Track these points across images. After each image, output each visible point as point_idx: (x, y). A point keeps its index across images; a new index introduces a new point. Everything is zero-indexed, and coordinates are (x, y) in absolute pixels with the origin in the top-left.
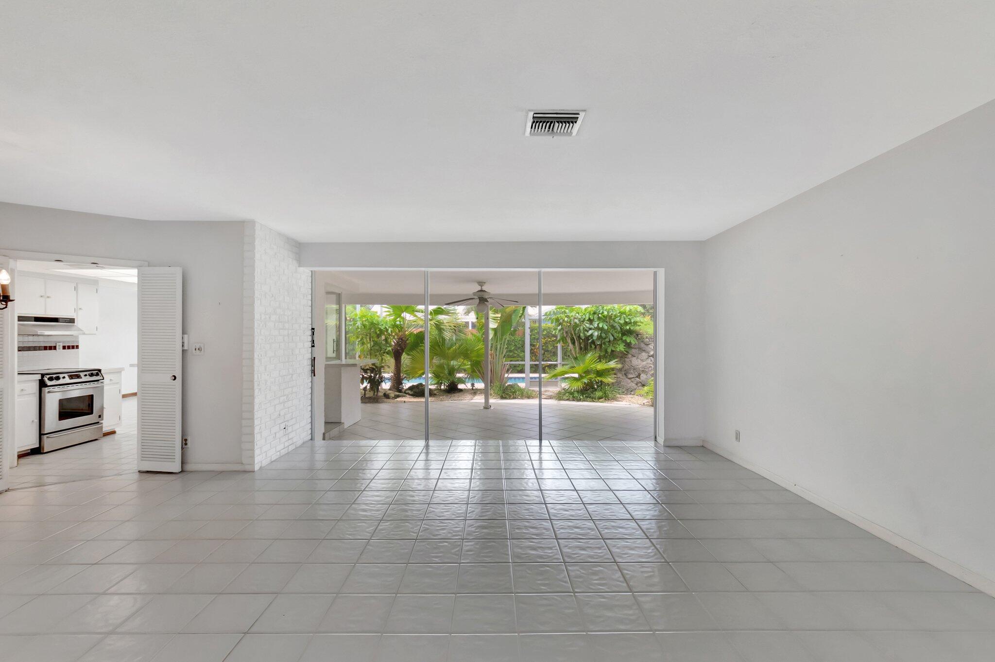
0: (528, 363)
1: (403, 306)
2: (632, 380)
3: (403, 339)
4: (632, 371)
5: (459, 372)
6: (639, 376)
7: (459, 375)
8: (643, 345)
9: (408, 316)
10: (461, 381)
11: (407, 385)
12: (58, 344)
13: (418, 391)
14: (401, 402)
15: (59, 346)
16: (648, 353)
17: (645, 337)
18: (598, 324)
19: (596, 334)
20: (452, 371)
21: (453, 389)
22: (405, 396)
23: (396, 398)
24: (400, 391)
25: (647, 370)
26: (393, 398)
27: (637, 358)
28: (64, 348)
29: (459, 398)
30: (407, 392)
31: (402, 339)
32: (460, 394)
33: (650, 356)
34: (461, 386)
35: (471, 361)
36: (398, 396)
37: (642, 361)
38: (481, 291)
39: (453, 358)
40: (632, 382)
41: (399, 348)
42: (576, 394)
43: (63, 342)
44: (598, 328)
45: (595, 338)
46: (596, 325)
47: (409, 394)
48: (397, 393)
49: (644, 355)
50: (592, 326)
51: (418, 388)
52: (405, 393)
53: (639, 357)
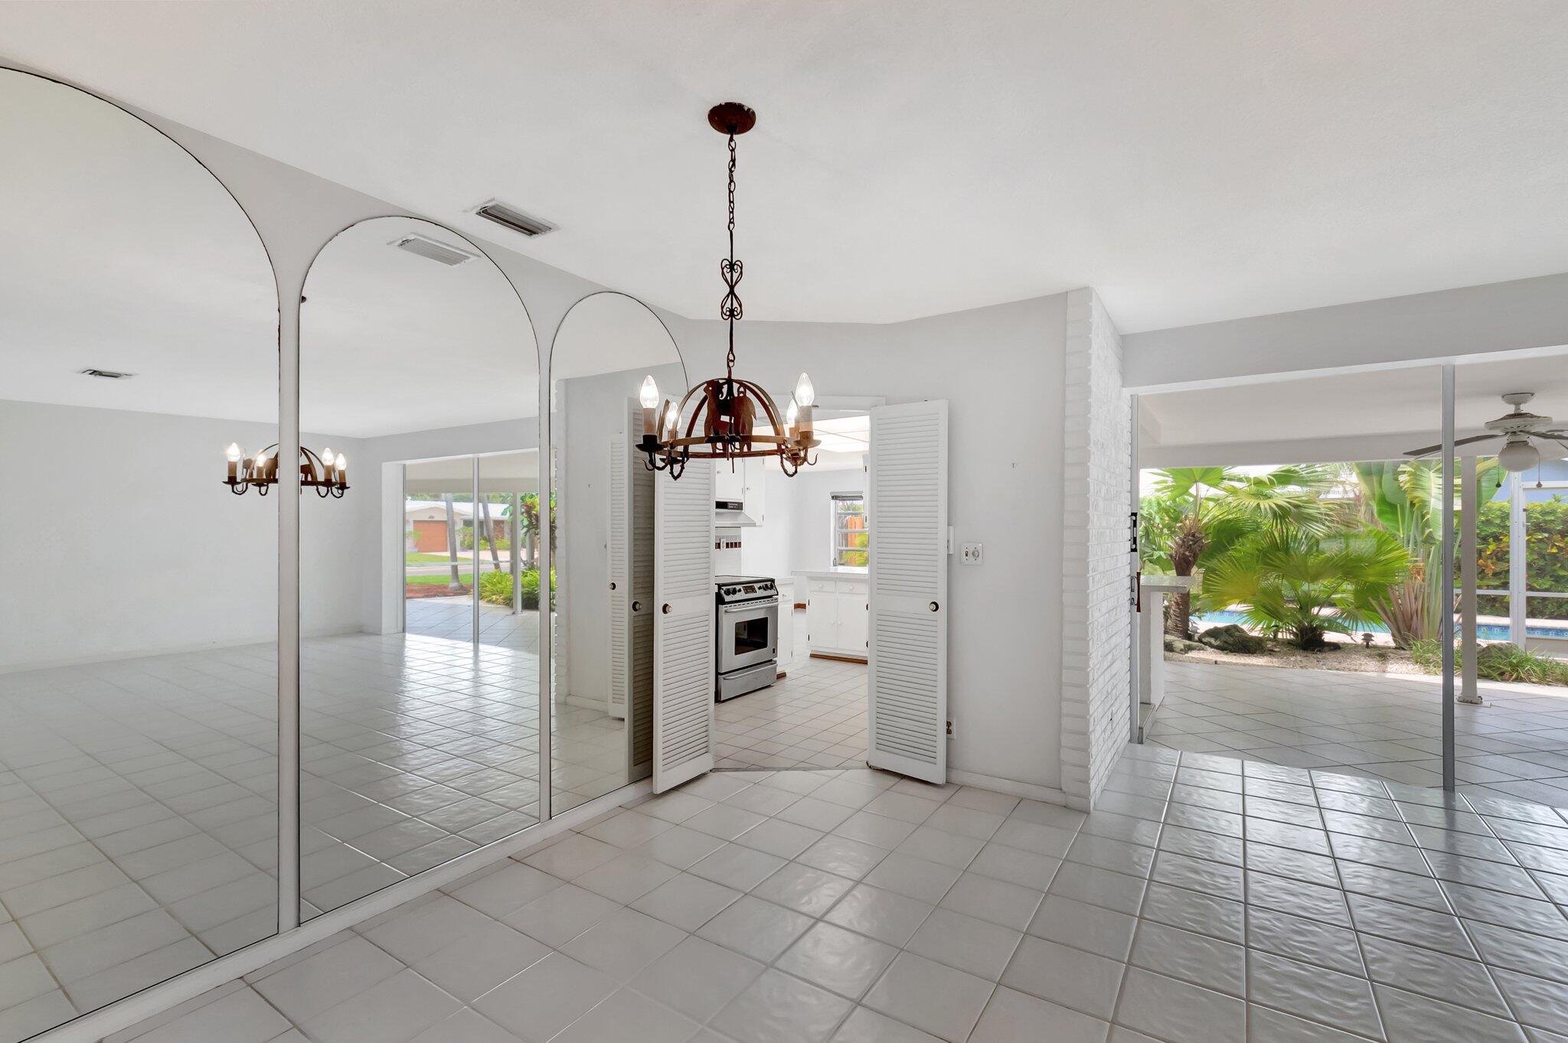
0: (1518, 592)
1: (1197, 469)
3: (1197, 535)
5: (1321, 605)
7: (1326, 612)
9: (1204, 490)
10: (1332, 625)
11: (1202, 624)
12: (722, 540)
13: (1233, 641)
14: (1199, 661)
15: (723, 543)
20: (1306, 604)
21: (1310, 642)
22: (1203, 649)
23: (1186, 652)
24: (1190, 637)
26: (1181, 650)
28: (727, 546)
29: (1344, 665)
30: (1205, 640)
31: (1193, 536)
32: (1331, 657)
34: (1329, 637)
35: (1357, 584)
36: (1189, 648)
39: (1314, 578)
41: (1187, 553)
43: (727, 537)
47: (1212, 646)
48: (1188, 642)
51: (1231, 635)
52: (1200, 641)
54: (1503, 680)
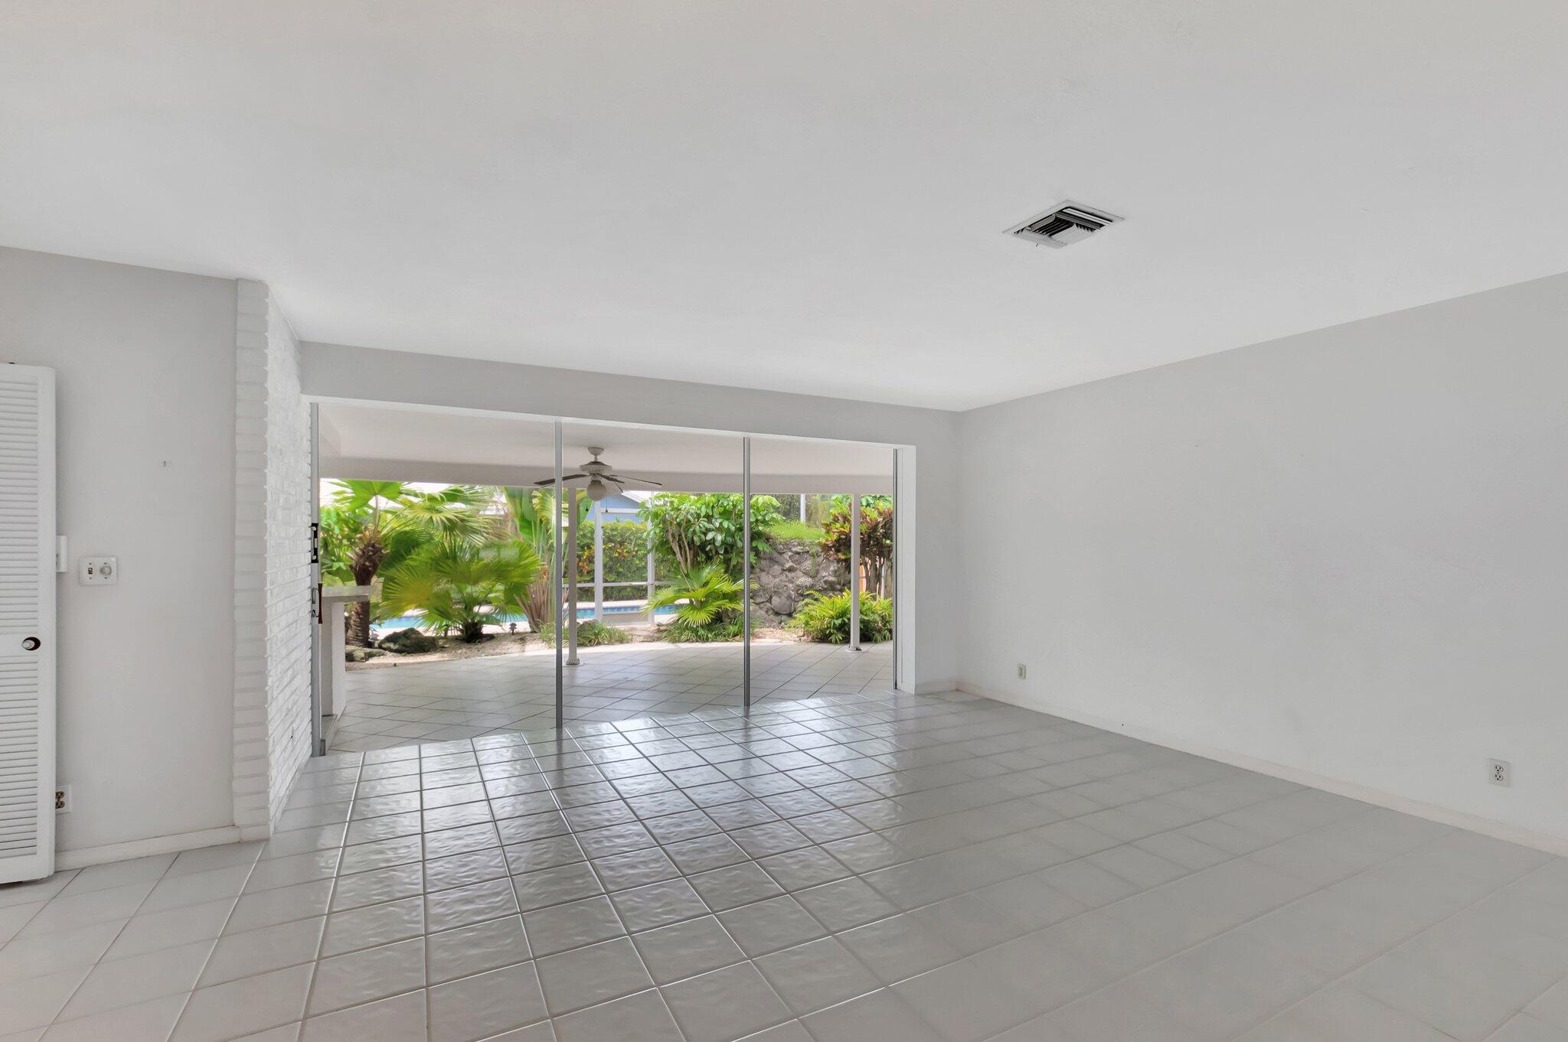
0: (599, 585)
1: (377, 483)
2: (761, 605)
3: (376, 545)
4: (761, 593)
5: (480, 604)
6: (770, 600)
7: (484, 609)
8: (775, 555)
9: (382, 503)
10: (489, 619)
11: (381, 631)
13: (410, 644)
14: (378, 666)
16: (783, 565)
17: (778, 542)
18: (721, 524)
19: (719, 538)
20: (470, 603)
21: (473, 636)
22: (383, 655)
23: (367, 660)
24: (370, 645)
25: (781, 591)
26: (362, 658)
27: (768, 573)
29: (497, 651)
30: (385, 646)
31: (373, 546)
32: (487, 645)
33: (784, 570)
34: (487, 629)
35: (506, 585)
36: (370, 656)
37: (774, 577)
38: (596, 463)
39: (475, 582)
40: (761, 608)
41: (367, 563)
42: (701, 632)
44: (720, 529)
45: (718, 544)
46: (717, 525)
47: (391, 650)
48: (368, 650)
49: (777, 568)
50: (711, 526)
51: (408, 638)
52: (380, 647)
53: (771, 572)
54: (591, 646)
